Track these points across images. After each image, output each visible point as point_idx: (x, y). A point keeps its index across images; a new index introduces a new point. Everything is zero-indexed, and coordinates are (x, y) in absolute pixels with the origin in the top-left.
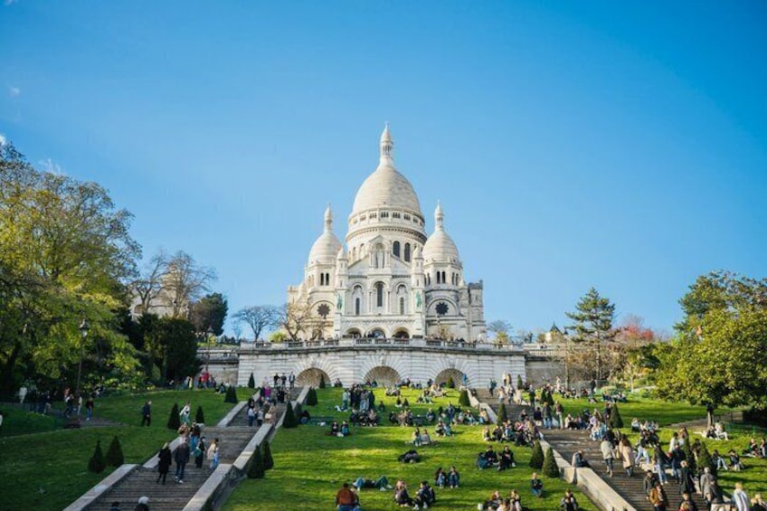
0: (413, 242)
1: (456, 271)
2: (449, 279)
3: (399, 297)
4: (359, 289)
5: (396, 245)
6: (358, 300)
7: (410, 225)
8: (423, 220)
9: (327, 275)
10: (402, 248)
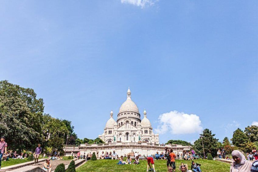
0: (137, 122)
1: (150, 130)
2: (148, 132)
3: (133, 137)
4: (121, 135)
5: (132, 122)
6: (120, 138)
7: (136, 116)
8: (140, 115)
9: (111, 131)
10: (134, 123)
